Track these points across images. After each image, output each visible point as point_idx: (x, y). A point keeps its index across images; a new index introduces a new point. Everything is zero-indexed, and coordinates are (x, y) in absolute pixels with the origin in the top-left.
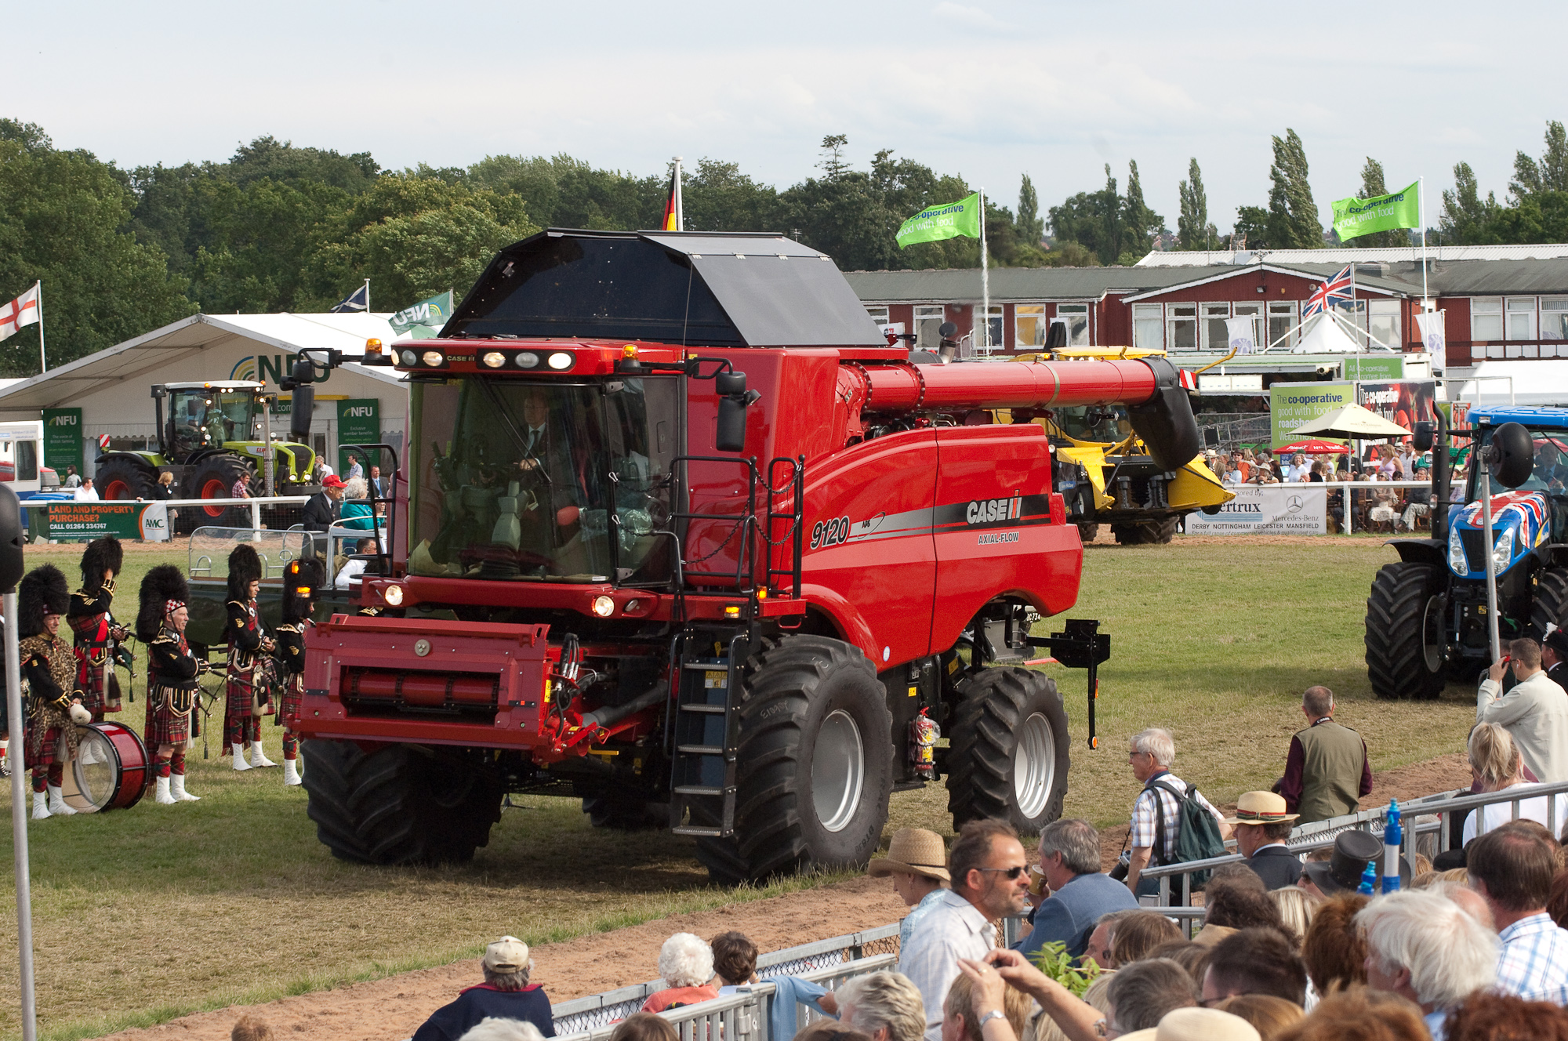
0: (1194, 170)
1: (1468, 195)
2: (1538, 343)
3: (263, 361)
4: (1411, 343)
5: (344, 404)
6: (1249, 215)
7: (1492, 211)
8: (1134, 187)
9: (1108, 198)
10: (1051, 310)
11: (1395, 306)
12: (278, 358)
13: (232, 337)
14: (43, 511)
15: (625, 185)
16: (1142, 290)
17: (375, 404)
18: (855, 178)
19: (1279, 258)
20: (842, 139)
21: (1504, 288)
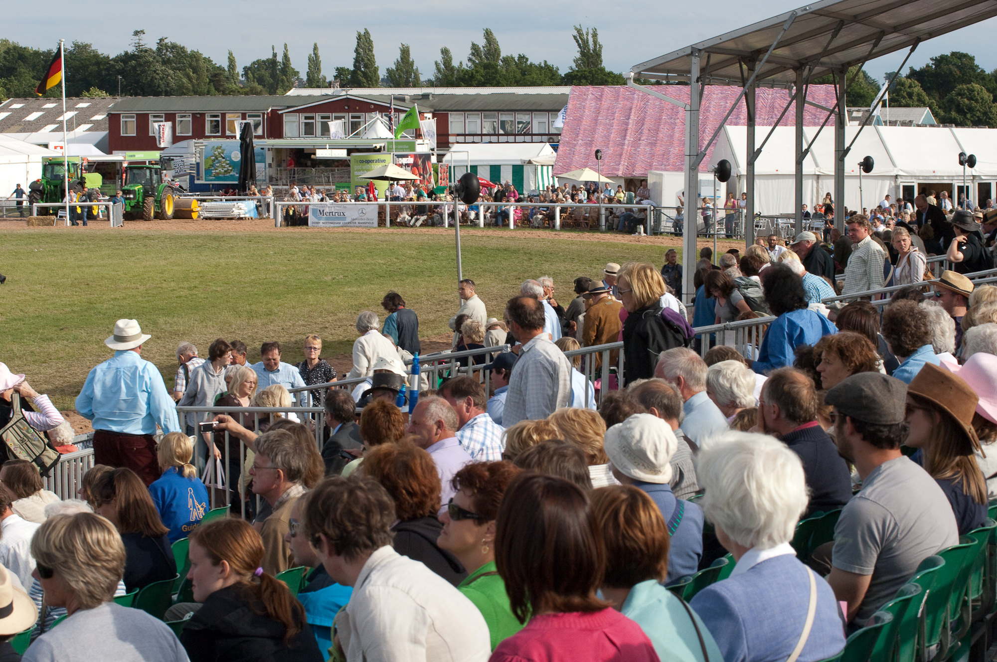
0: (315, 48)
1: (447, 63)
2: (482, 135)
4: (418, 135)
6: (341, 72)
7: (460, 71)
8: (286, 56)
9: (271, 63)
10: (244, 118)
15: (36, 53)
16: (288, 107)
18: (148, 51)
19: (356, 92)
20: (142, 32)
21: (466, 108)
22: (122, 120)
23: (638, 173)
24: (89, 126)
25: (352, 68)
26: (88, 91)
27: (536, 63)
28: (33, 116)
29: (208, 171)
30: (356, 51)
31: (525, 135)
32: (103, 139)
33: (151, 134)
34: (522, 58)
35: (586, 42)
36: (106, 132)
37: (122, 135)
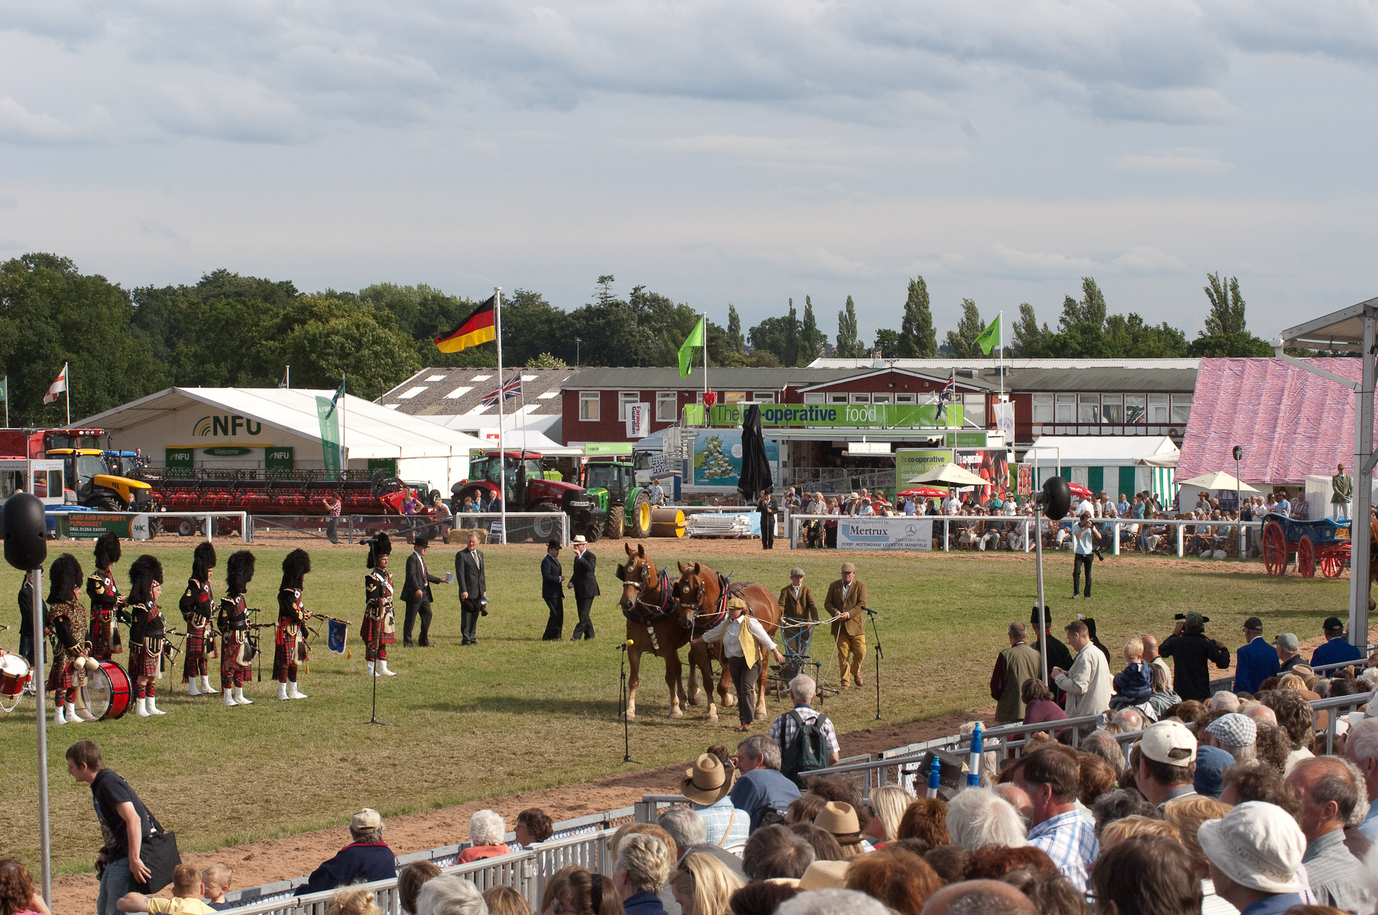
0: (849, 303)
1: (1030, 326)
2: (1077, 425)
3: (216, 419)
4: (990, 424)
5: (269, 450)
6: (884, 336)
7: (1046, 335)
8: (808, 314)
9: (790, 321)
10: (749, 398)
11: (981, 398)
12: (226, 418)
13: (197, 402)
14: (65, 518)
15: (464, 306)
16: (811, 384)
17: (290, 450)
18: (617, 305)
19: (904, 364)
20: (611, 278)
21: (1055, 387)
22: (581, 399)
23: (1292, 477)
24: (536, 407)
25: (899, 330)
26: (536, 359)
27: (1153, 326)
28: (458, 393)
29: (699, 472)
30: (908, 306)
31: (1137, 425)
32: (555, 424)
33: (620, 420)
34: (1134, 318)
35: (1224, 299)
36: (560, 416)
37: (580, 420)
